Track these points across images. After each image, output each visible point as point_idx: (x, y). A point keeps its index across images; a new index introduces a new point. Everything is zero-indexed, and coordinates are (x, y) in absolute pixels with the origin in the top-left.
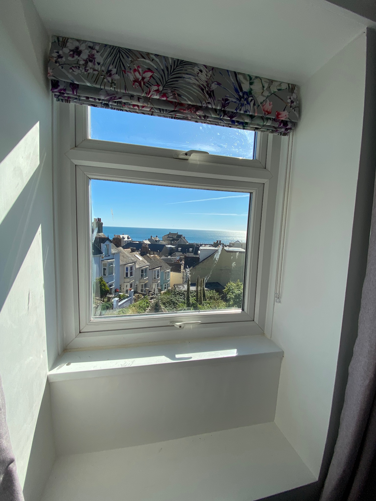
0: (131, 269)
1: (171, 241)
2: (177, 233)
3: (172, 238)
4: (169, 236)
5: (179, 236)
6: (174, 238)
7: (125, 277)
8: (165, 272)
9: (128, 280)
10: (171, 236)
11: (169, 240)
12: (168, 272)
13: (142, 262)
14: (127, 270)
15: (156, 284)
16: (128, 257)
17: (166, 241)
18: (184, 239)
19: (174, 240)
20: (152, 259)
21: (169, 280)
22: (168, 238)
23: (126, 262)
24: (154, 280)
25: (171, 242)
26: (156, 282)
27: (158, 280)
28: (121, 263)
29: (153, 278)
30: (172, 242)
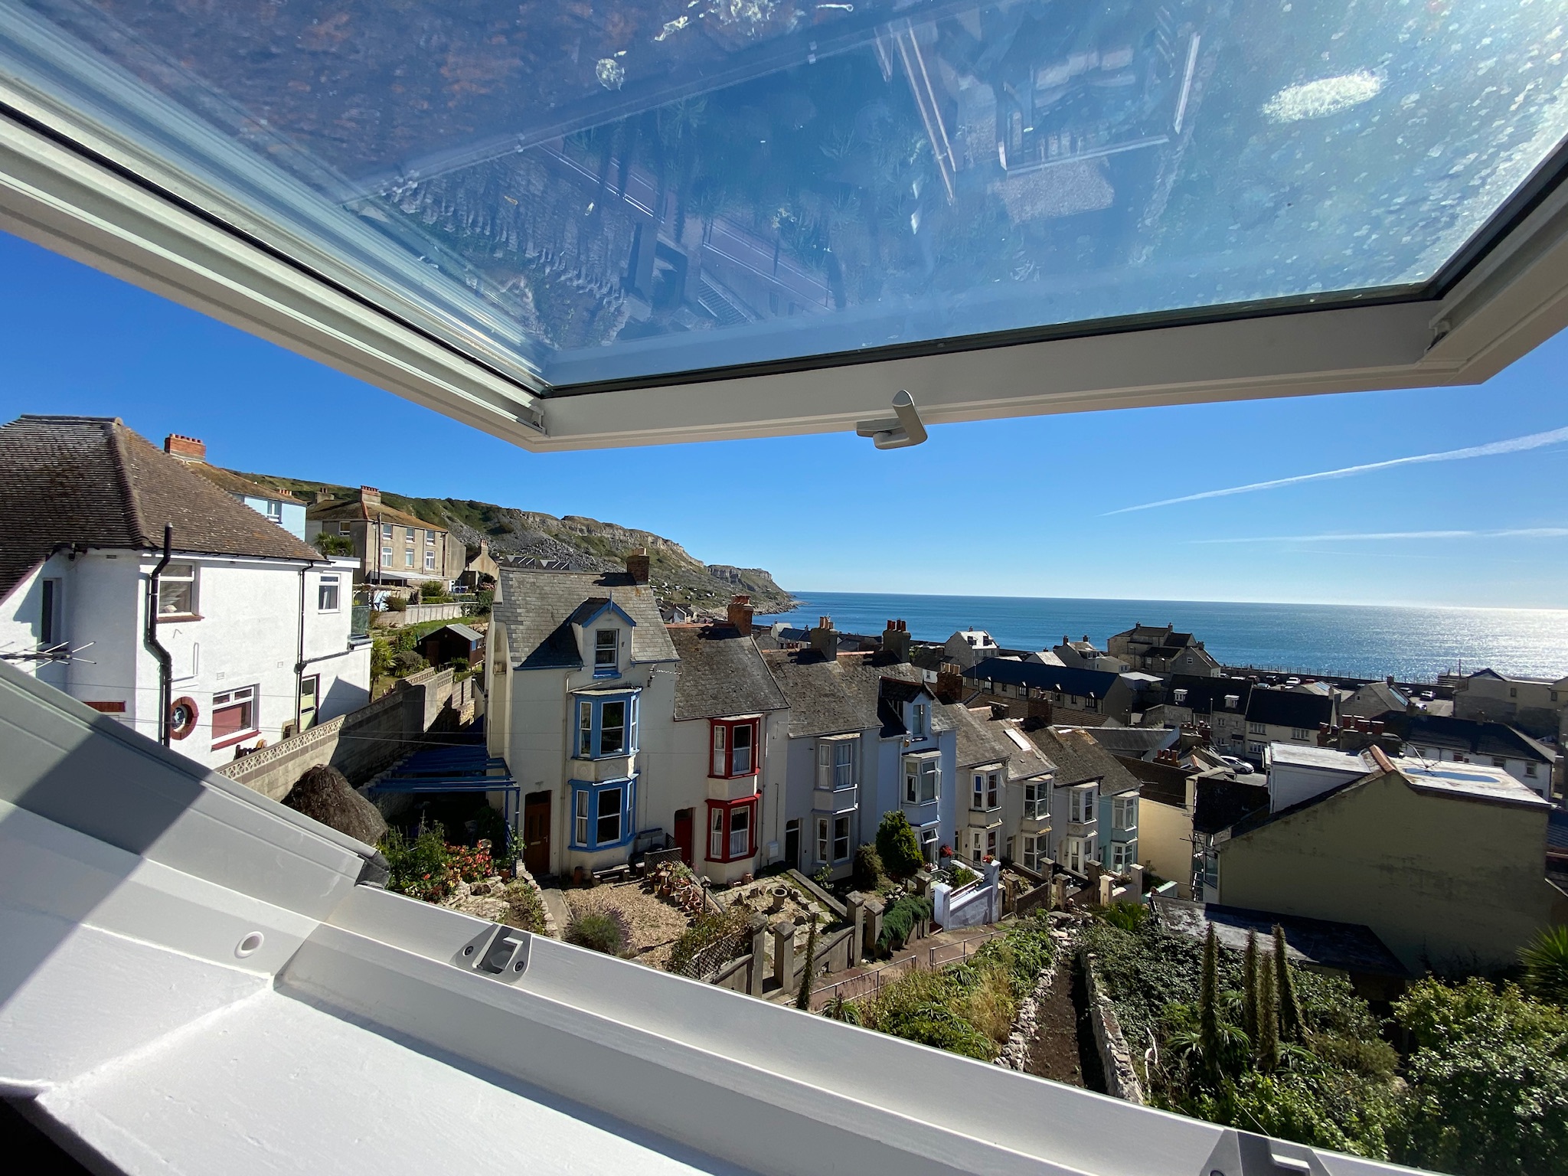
0: (992, 785)
1: (1144, 655)
2: (1170, 627)
3: (1146, 646)
4: (1135, 637)
5: (1179, 641)
6: (1156, 645)
7: (972, 807)
8: (1116, 800)
9: (980, 819)
10: (1142, 638)
11: (1135, 654)
12: (1131, 802)
13: (1030, 759)
14: (978, 787)
15: (1082, 841)
16: (982, 739)
17: (1123, 656)
18: (1198, 653)
19: (1153, 652)
20: (1064, 745)
21: (1134, 833)
22: (1132, 646)
23: (976, 759)
24: (1075, 826)
25: (1145, 660)
26: (1081, 833)
27: (1090, 828)
28: (961, 760)
29: (1071, 819)
30: (1149, 661)
